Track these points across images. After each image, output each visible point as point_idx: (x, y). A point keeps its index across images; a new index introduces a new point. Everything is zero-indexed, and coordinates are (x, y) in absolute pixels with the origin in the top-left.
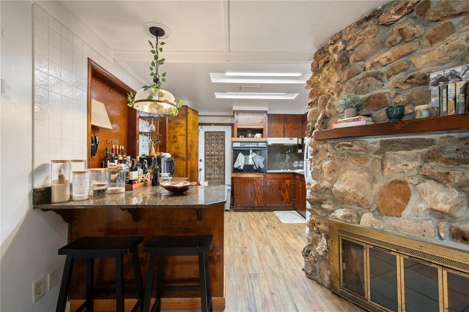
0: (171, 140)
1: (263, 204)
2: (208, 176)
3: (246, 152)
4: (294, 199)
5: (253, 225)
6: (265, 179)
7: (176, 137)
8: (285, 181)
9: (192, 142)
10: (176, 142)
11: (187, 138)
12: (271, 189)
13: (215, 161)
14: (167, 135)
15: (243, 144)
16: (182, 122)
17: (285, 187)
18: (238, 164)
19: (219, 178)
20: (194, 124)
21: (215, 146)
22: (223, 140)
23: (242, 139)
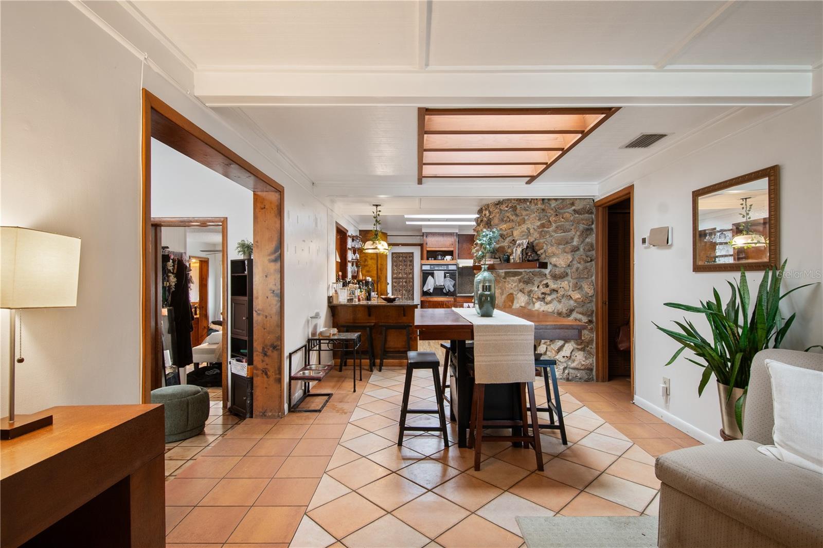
0: (363, 263)
6: (455, 303)
7: (368, 261)
9: (382, 264)
10: (367, 265)
11: (377, 261)
13: (403, 284)
15: (432, 266)
21: (403, 268)
22: (412, 261)
23: (432, 261)
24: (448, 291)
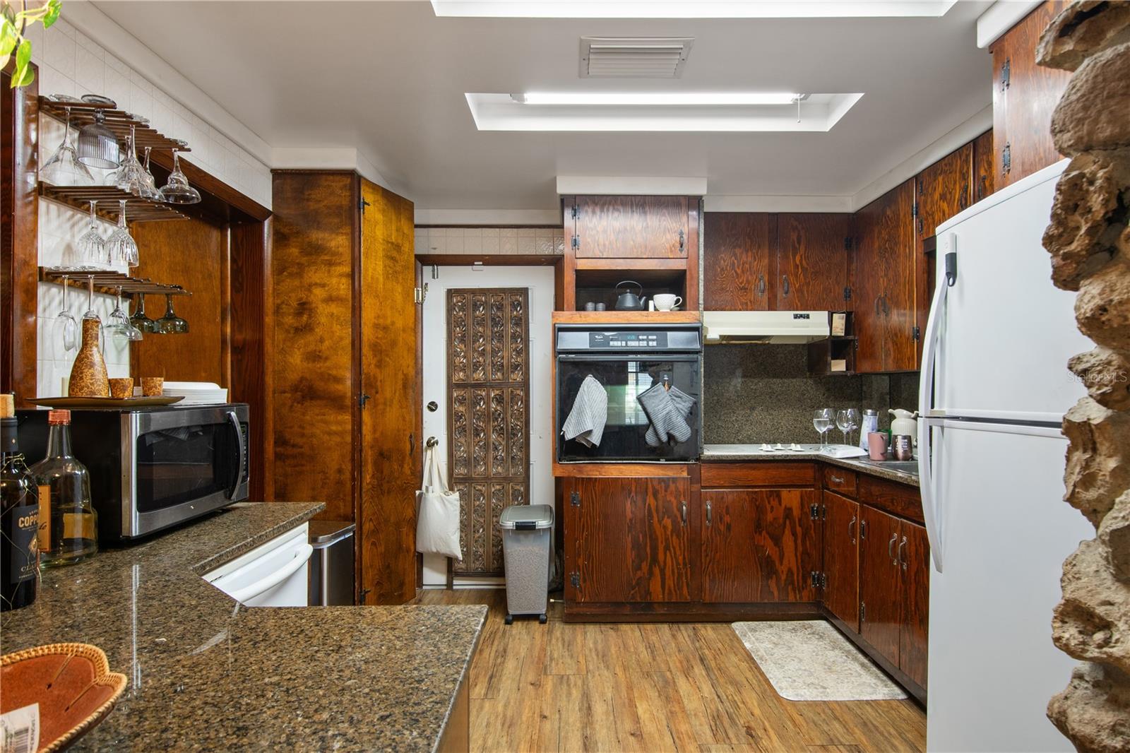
0: (289, 320)
1: (685, 591)
2: (461, 471)
3: (613, 374)
4: (822, 570)
5: (649, 710)
6: (696, 487)
7: (311, 310)
8: (779, 496)
9: (385, 328)
10: (306, 329)
11: (356, 310)
12: (722, 527)
13: (488, 406)
14: (269, 302)
15: (599, 337)
16: (333, 244)
17: (781, 521)
18: (579, 423)
19: (505, 479)
20: (395, 254)
21: (489, 348)
22: (522, 322)
23: (598, 316)
24: (664, 438)
